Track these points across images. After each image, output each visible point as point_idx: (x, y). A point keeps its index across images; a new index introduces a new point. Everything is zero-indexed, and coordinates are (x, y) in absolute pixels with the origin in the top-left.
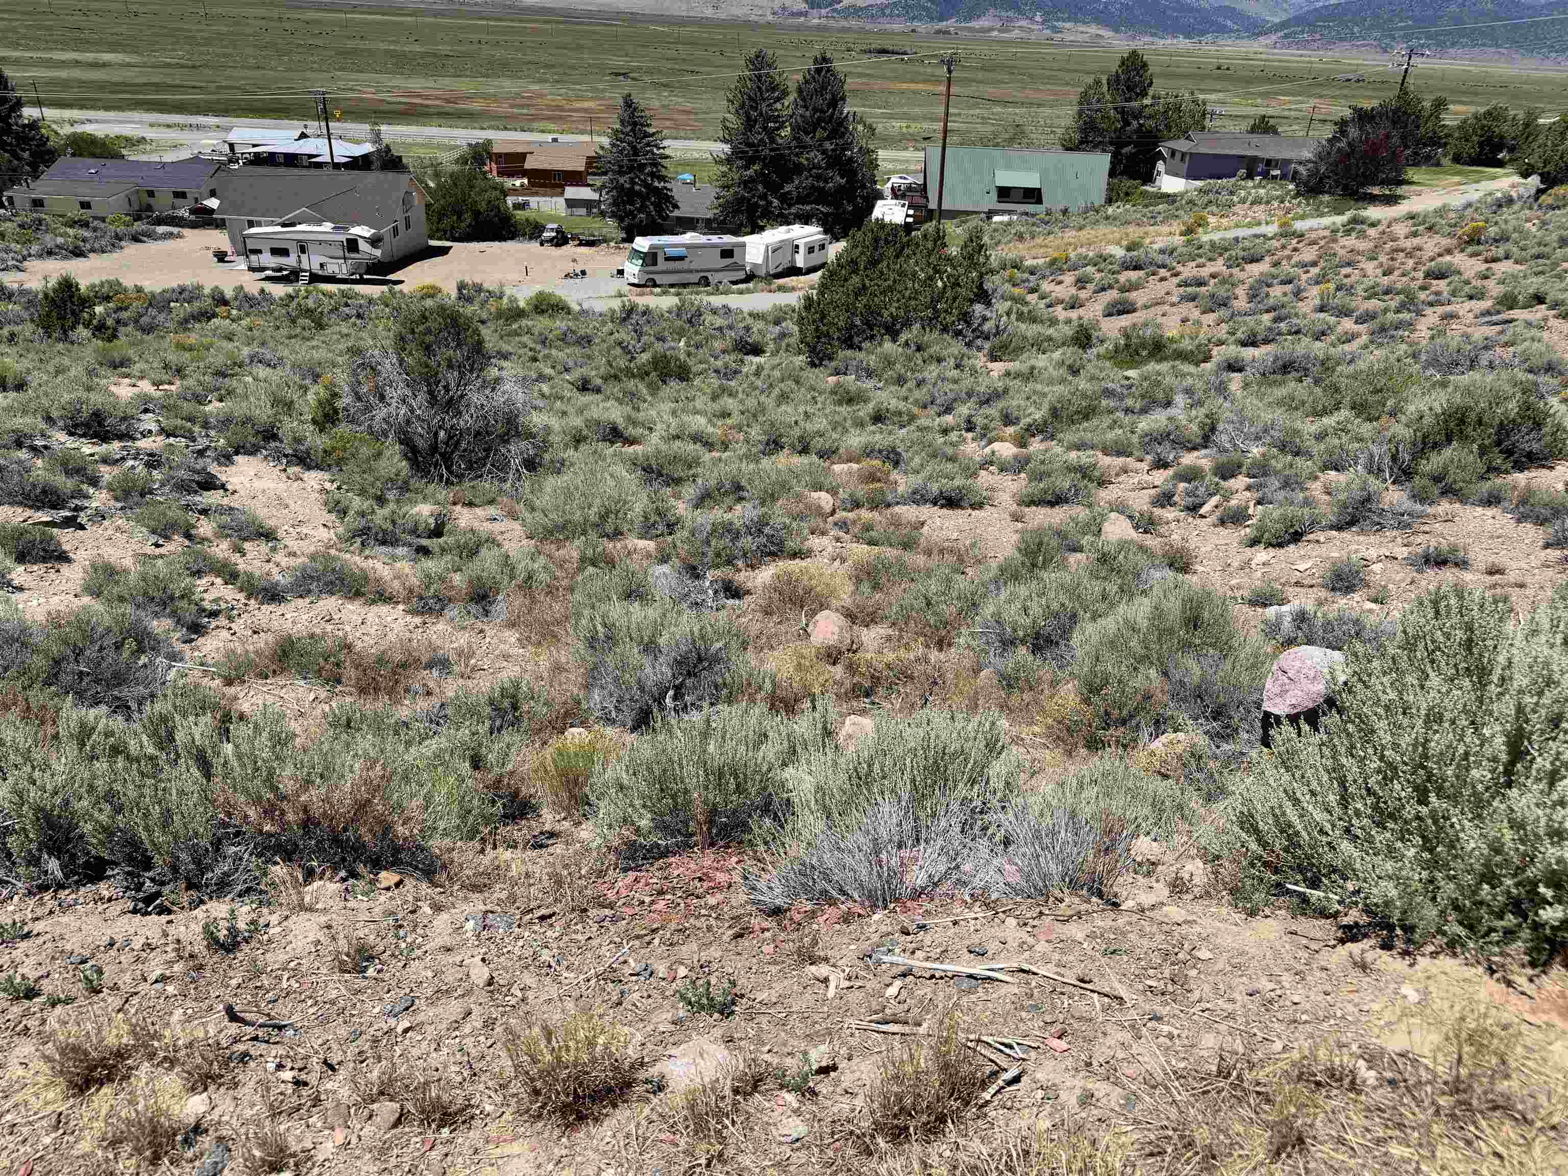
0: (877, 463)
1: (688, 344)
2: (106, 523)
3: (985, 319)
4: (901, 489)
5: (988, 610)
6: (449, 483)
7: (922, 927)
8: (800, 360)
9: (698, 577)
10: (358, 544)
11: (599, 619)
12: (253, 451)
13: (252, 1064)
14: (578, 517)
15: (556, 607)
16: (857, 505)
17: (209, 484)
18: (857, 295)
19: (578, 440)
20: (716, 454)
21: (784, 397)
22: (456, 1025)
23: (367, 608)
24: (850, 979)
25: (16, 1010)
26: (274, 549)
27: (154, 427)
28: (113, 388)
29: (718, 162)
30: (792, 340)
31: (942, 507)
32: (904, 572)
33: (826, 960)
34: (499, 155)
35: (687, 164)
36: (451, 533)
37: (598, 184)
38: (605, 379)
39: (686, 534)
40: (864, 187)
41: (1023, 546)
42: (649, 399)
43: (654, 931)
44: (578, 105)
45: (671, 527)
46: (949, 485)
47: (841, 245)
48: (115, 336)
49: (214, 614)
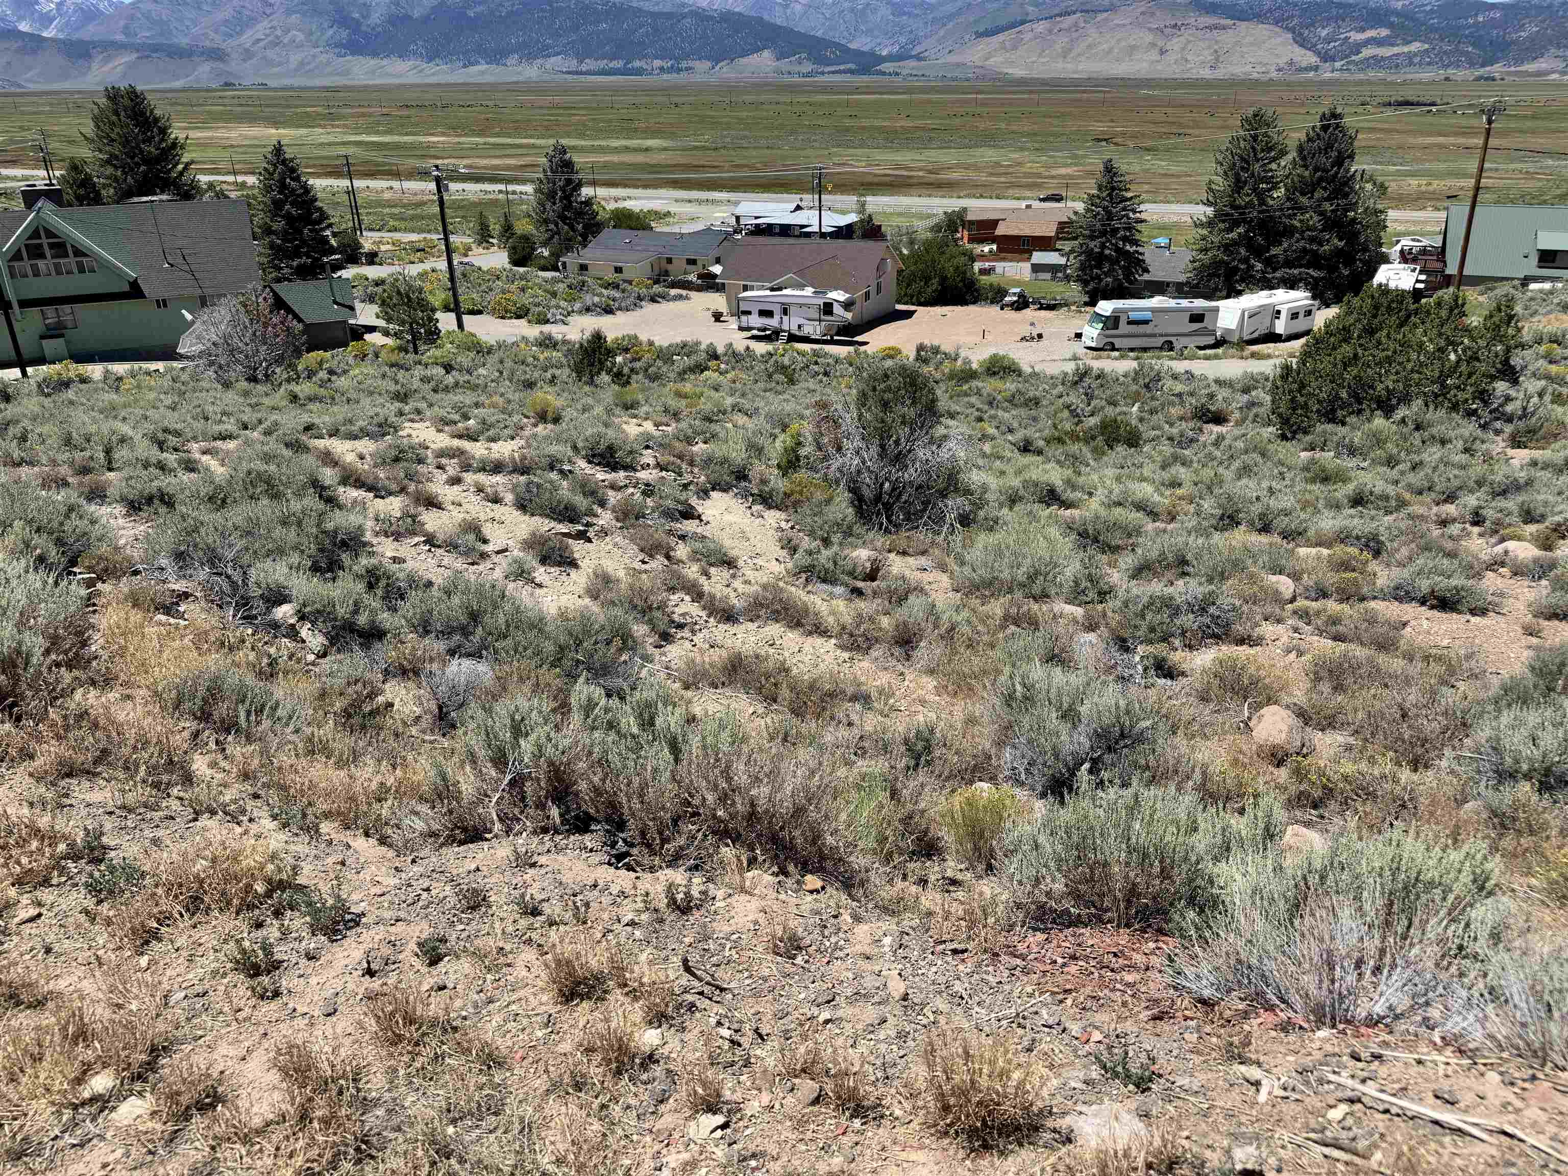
0: (1353, 551)
1: (1141, 410)
2: (608, 539)
3: (1508, 399)
4: (1380, 582)
5: (1483, 733)
6: (887, 531)
7: (1377, 1057)
8: (1271, 431)
9: (1127, 650)
10: (802, 580)
11: (1018, 679)
12: (725, 488)
13: (698, 1015)
14: (1005, 575)
15: (976, 660)
16: (1323, 594)
17: (689, 514)
18: (1345, 366)
19: (1013, 500)
20: (1160, 525)
21: (1246, 471)
22: (871, 1029)
23: (804, 639)
24: (1285, 1089)
25: (523, 923)
26: (734, 576)
27: (651, 461)
28: (624, 426)
29: (1198, 225)
30: (1262, 410)
31: (1432, 607)
32: (1376, 674)
33: (1259, 1064)
34: (971, 223)
35: (1163, 228)
36: (884, 578)
37: (1067, 249)
38: (1048, 441)
39: (1118, 603)
40: (1365, 250)
41: (1537, 665)
42: (1092, 462)
43: (1066, 991)
44: (1054, 172)
45: (1103, 595)
46: (1443, 584)
47: (1332, 312)
48: (628, 383)
49: (681, 626)
